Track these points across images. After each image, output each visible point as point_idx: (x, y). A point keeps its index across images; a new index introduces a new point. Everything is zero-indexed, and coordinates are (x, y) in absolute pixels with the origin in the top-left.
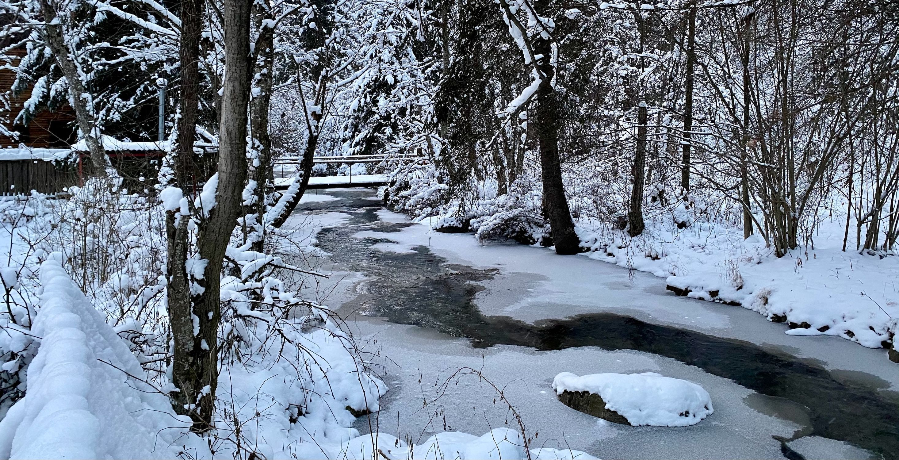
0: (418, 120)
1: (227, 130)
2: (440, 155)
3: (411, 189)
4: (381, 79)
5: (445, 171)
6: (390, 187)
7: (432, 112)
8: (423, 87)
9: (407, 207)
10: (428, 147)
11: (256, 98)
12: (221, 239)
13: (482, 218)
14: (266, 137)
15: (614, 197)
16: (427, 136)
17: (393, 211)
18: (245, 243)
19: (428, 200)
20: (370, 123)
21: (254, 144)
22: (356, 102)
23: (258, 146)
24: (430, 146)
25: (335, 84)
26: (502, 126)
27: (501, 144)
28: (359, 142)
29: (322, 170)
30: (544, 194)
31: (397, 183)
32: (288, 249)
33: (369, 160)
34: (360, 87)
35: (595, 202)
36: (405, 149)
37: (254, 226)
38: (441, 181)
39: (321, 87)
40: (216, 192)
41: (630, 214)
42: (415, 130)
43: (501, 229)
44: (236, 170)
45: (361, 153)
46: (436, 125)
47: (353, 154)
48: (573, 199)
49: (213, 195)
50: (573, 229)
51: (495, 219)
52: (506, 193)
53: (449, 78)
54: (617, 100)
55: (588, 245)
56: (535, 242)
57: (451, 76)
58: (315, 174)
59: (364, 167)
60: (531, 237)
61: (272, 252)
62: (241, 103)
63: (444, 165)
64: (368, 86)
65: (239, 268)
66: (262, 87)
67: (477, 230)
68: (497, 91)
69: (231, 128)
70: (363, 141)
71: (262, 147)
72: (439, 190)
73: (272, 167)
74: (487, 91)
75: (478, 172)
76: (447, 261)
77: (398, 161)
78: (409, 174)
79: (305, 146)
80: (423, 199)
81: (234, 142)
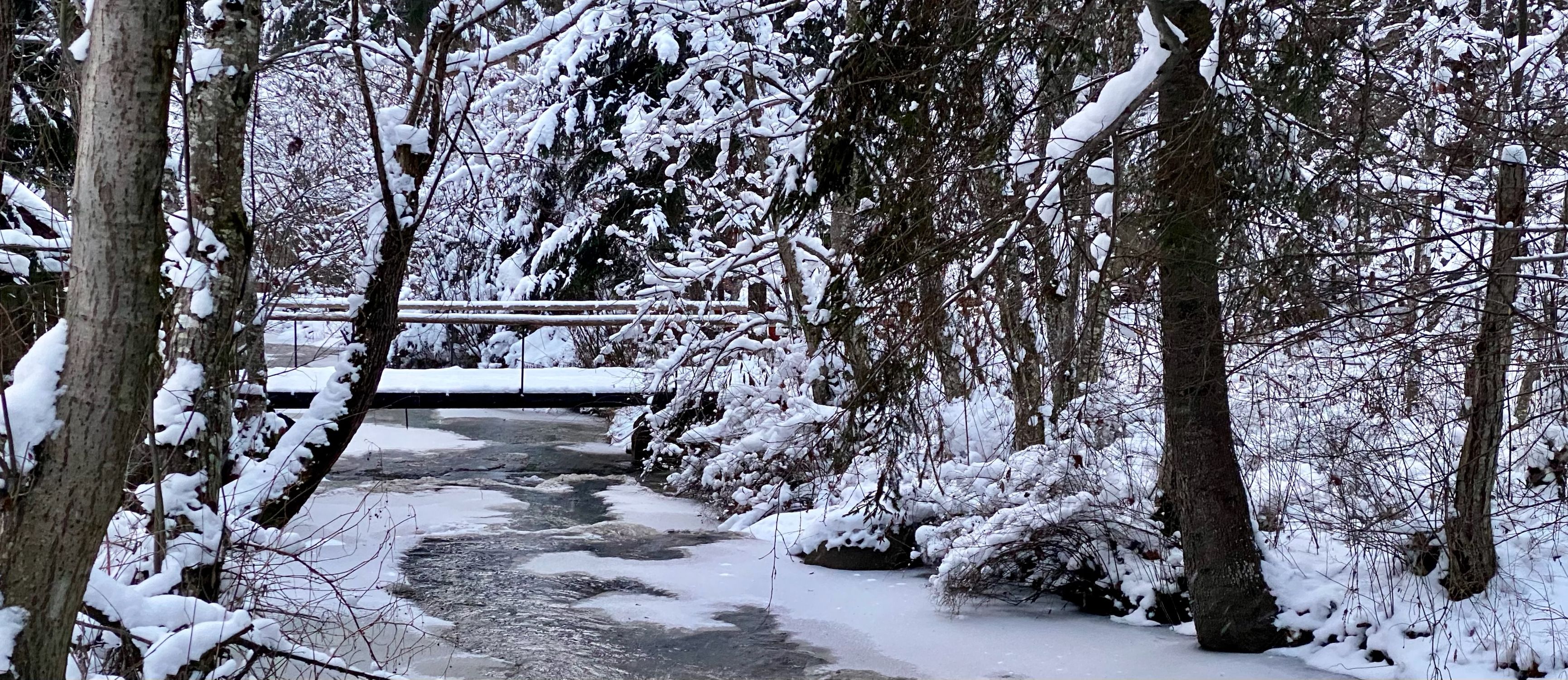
0: (754, 189)
1: (98, 178)
2: (822, 305)
3: (724, 420)
4: (635, 43)
5: (838, 362)
6: (655, 411)
7: (800, 158)
8: (776, 75)
9: (707, 478)
10: (785, 281)
11: (205, 84)
12: (70, 541)
13: (956, 522)
14: (237, 220)
15: (1400, 463)
16: (783, 242)
17: (658, 489)
18: (158, 570)
19: (779, 456)
20: (594, 193)
21: (194, 239)
22: (547, 119)
23: (211, 249)
24: (792, 278)
25: (476, 56)
26: (1030, 203)
27: (1029, 279)
28: (556, 254)
29: (427, 347)
30: (1165, 449)
31: (678, 399)
32: (302, 596)
33: (585, 317)
34: (563, 70)
35: (1336, 480)
36: (709, 285)
37: (191, 514)
38: (823, 395)
39: (429, 63)
40: (58, 385)
41: (1450, 525)
42: (743, 221)
43: (1019, 562)
44: (125, 315)
45: (558, 292)
46: (813, 202)
47: (534, 296)
48: (1265, 470)
49: (49, 397)
50: (1258, 569)
51: (1000, 526)
52: (1043, 442)
53: (862, 46)
54: (1429, 138)
55: (1305, 623)
56: (1128, 607)
57: (868, 37)
58: (406, 360)
59: (570, 342)
60: (1116, 590)
61: (248, 603)
62: (147, 88)
63: (835, 337)
64: (590, 66)
65: (137, 651)
66: (228, 49)
67: (939, 561)
68: (1024, 96)
69: (110, 175)
70: (568, 254)
71: (221, 252)
72: (818, 427)
73: (260, 329)
74: (990, 94)
75: (949, 366)
76: (834, 661)
77: (683, 324)
78: (719, 369)
79: (373, 258)
80: (760, 455)
81: (121, 219)
